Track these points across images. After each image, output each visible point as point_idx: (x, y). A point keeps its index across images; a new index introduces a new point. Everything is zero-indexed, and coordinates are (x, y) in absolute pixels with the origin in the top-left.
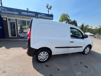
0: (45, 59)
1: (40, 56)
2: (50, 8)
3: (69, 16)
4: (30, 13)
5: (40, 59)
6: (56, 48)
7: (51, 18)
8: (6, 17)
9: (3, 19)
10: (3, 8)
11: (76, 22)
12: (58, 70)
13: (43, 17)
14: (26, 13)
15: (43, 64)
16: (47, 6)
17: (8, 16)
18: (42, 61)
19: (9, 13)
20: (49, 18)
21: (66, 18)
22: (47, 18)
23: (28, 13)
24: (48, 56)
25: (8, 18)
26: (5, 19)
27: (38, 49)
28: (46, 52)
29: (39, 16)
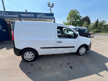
0: (31, 59)
1: (25, 56)
2: (52, 6)
3: (78, 13)
4: (29, 15)
5: (27, 59)
6: (41, 48)
7: (52, 17)
8: (9, 20)
9: (7, 22)
10: (4, 13)
11: (88, 18)
12: (40, 68)
13: (43, 17)
14: (25, 15)
15: (29, 63)
16: (48, 5)
17: (10, 19)
18: (29, 60)
19: (10, 17)
20: (49, 17)
21: (75, 15)
22: (47, 18)
23: (27, 15)
24: (34, 56)
25: (11, 21)
26: (8, 23)
27: (22, 49)
28: (31, 53)
29: (38, 16)
